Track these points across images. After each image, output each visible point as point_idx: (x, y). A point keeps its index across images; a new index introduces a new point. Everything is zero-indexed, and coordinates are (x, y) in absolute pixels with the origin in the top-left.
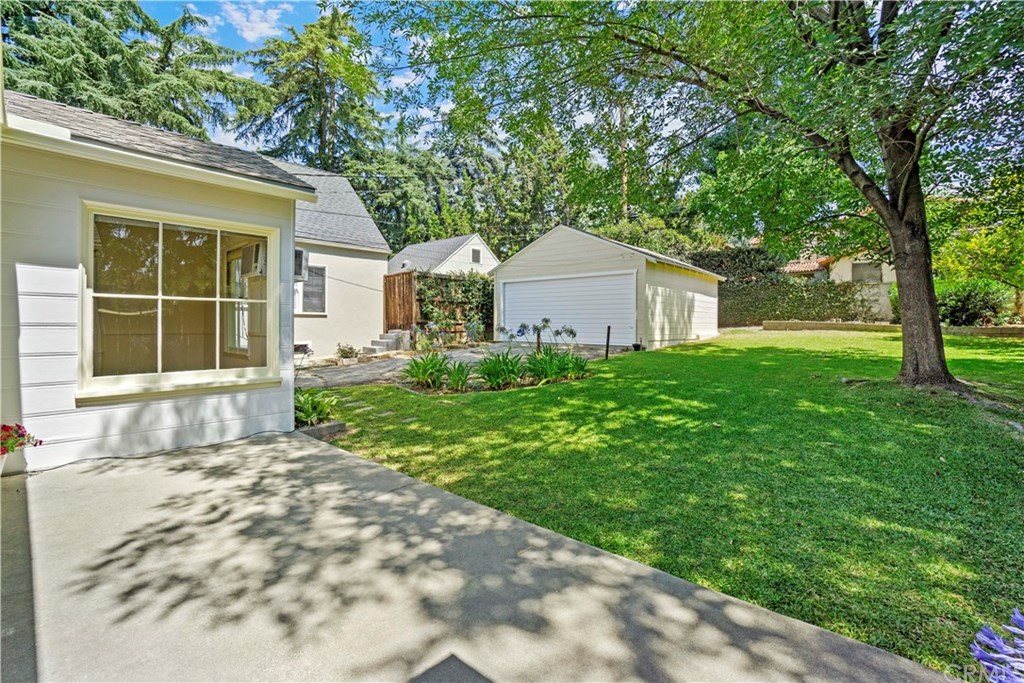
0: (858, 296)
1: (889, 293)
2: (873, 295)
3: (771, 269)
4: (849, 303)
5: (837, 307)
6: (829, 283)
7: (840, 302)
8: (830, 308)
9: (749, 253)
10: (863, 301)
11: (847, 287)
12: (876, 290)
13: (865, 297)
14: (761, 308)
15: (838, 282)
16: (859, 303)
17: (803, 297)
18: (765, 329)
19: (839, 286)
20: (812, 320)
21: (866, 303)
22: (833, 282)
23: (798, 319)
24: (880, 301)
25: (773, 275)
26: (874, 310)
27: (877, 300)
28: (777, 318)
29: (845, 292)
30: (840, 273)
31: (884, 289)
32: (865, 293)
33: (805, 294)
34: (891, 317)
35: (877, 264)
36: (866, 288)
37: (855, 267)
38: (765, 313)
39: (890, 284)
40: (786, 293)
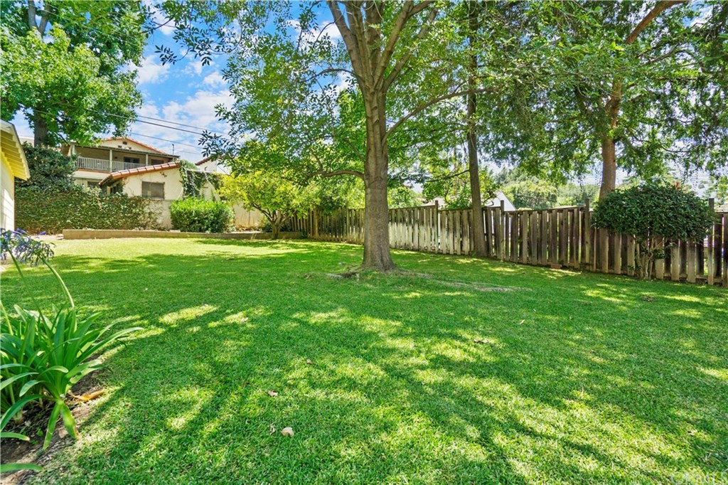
0: (146, 210)
1: (170, 208)
2: (158, 209)
3: (59, 175)
4: (139, 214)
5: (129, 217)
6: (123, 196)
7: (132, 212)
8: (123, 218)
9: (32, 152)
10: (150, 213)
11: (137, 201)
12: (160, 205)
13: (152, 210)
14: (45, 216)
15: (130, 196)
16: (147, 215)
17: (97, 207)
18: (66, 238)
19: (131, 199)
20: (107, 228)
21: (153, 215)
22: (126, 195)
23: (92, 227)
24: (163, 214)
25: (60, 181)
27: (160, 213)
28: (68, 226)
29: (137, 205)
30: (132, 188)
31: (165, 205)
32: (151, 207)
33: (99, 204)
34: (171, 226)
35: (161, 185)
36: (152, 203)
37: (145, 185)
38: (52, 221)
39: (171, 201)
40: (79, 201)
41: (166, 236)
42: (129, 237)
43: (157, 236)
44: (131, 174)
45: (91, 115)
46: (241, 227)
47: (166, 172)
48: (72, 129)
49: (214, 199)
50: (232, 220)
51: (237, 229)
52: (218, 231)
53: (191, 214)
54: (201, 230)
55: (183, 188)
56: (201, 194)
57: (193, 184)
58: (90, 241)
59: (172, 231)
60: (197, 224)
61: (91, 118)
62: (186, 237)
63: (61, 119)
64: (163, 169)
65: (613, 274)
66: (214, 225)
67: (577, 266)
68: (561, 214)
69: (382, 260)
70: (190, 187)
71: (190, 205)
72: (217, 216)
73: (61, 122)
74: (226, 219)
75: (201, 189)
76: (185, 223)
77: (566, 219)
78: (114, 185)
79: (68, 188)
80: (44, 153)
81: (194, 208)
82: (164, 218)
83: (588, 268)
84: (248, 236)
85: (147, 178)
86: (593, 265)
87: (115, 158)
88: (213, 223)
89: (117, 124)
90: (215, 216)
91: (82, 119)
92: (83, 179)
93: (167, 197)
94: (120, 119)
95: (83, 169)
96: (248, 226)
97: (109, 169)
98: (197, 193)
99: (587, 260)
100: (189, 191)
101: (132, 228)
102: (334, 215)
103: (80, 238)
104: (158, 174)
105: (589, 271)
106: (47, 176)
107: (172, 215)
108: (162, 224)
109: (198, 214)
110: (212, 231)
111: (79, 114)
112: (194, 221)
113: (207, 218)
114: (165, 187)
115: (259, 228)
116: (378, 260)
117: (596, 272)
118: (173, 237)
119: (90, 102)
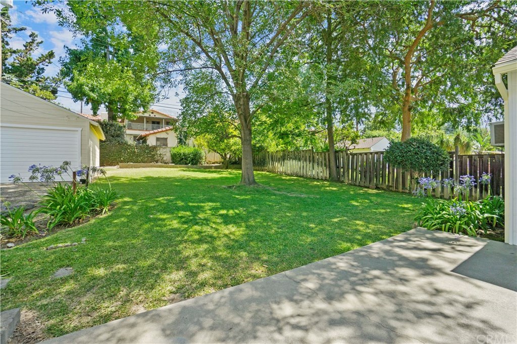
0: (158, 152)
1: (170, 151)
2: (164, 152)
3: (118, 136)
4: (155, 155)
5: (150, 157)
6: (147, 145)
7: (151, 154)
8: (147, 157)
9: (106, 125)
10: (160, 155)
11: (154, 148)
12: (165, 150)
13: (161, 153)
14: (112, 156)
15: (150, 145)
17: (135, 152)
18: (120, 168)
19: (151, 147)
20: (140, 162)
23: (132, 162)
24: (167, 155)
25: (119, 139)
26: (165, 159)
27: (165, 154)
28: (121, 162)
29: (153, 150)
30: (151, 141)
31: (168, 150)
32: (161, 151)
33: (136, 150)
34: (171, 161)
35: (166, 139)
36: (161, 149)
37: (158, 139)
38: (115, 159)
39: (171, 148)
40: (126, 149)
41: (167, 167)
42: (149, 167)
43: (163, 167)
44: (150, 134)
45: (132, 104)
46: (210, 161)
47: (168, 132)
48: (124, 111)
49: (194, 146)
50: (204, 158)
51: (207, 163)
52: (196, 164)
53: (181, 155)
54: (186, 164)
55: (177, 140)
56: (187, 143)
57: (182, 138)
58: (131, 169)
59: (170, 164)
60: (184, 160)
61: (132, 105)
62: (177, 168)
63: (119, 107)
64: (167, 130)
65: (398, 192)
66: (193, 161)
67: (385, 187)
68: (378, 155)
69: (249, 180)
70: (181, 139)
71: (180, 150)
72: (195, 155)
73: (119, 108)
74: (201, 158)
75: (187, 141)
76: (179, 160)
77: (380, 158)
78: (143, 139)
79: (122, 142)
80: (112, 125)
81: (182, 151)
82: (167, 157)
83: (391, 189)
84: (211, 167)
85: (159, 136)
86: (393, 187)
87: (147, 122)
88: (192, 160)
89: (144, 107)
90: (194, 156)
91: (127, 107)
92: (131, 135)
93: (169, 145)
94: (145, 105)
95: (131, 129)
96: (213, 161)
97: (144, 128)
98: (185, 143)
99: (390, 184)
100: (181, 142)
101: (151, 162)
102: (260, 155)
103: (126, 167)
104: (164, 133)
105: (391, 191)
106: (113, 136)
107: (171, 155)
108: (166, 160)
109: (184, 155)
110: (192, 164)
111: (127, 104)
112: (183, 159)
113: (189, 157)
114: (168, 140)
115: (220, 162)
116: (247, 180)
117: (395, 191)
118: (171, 168)
119: (131, 98)
